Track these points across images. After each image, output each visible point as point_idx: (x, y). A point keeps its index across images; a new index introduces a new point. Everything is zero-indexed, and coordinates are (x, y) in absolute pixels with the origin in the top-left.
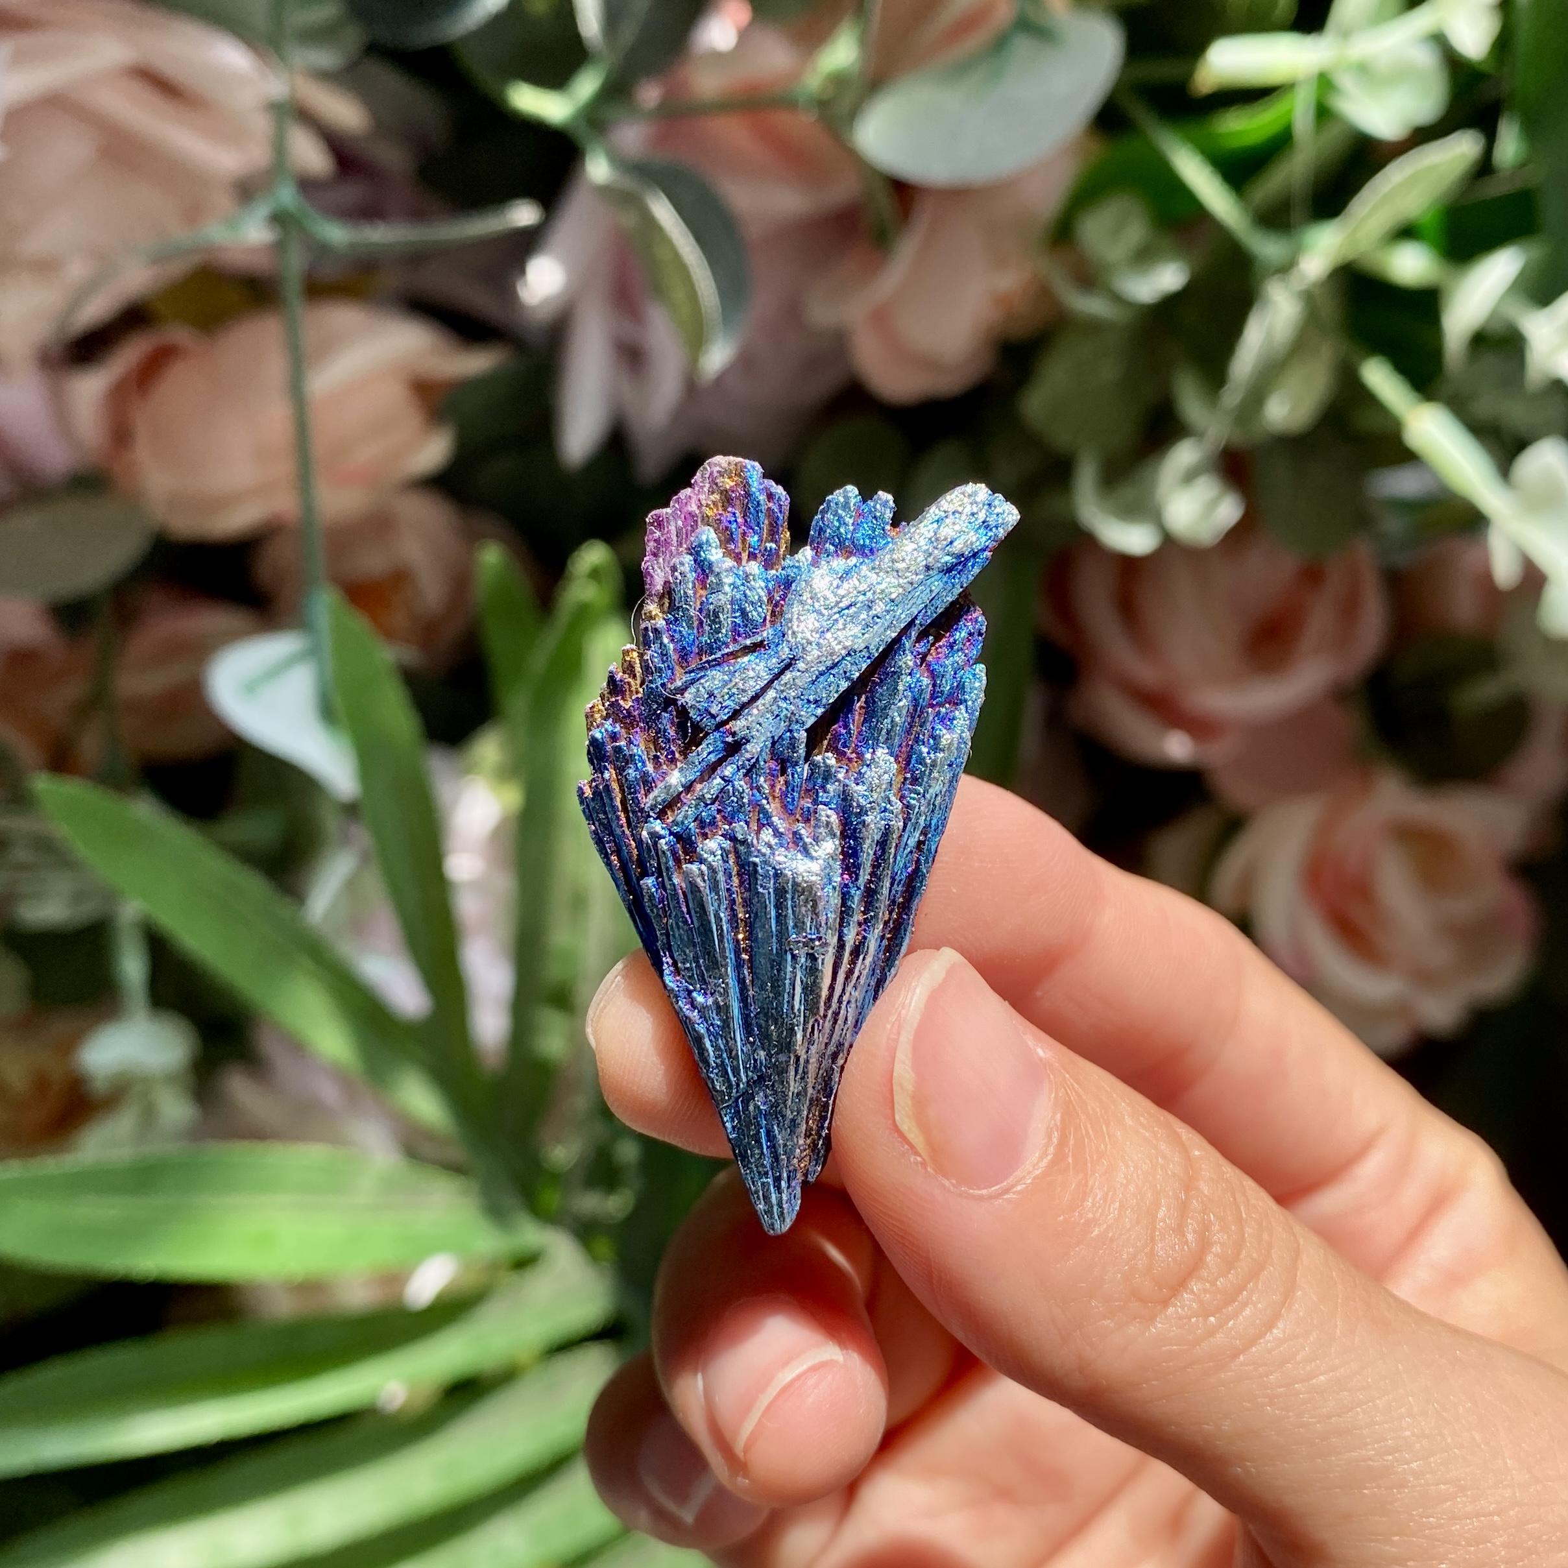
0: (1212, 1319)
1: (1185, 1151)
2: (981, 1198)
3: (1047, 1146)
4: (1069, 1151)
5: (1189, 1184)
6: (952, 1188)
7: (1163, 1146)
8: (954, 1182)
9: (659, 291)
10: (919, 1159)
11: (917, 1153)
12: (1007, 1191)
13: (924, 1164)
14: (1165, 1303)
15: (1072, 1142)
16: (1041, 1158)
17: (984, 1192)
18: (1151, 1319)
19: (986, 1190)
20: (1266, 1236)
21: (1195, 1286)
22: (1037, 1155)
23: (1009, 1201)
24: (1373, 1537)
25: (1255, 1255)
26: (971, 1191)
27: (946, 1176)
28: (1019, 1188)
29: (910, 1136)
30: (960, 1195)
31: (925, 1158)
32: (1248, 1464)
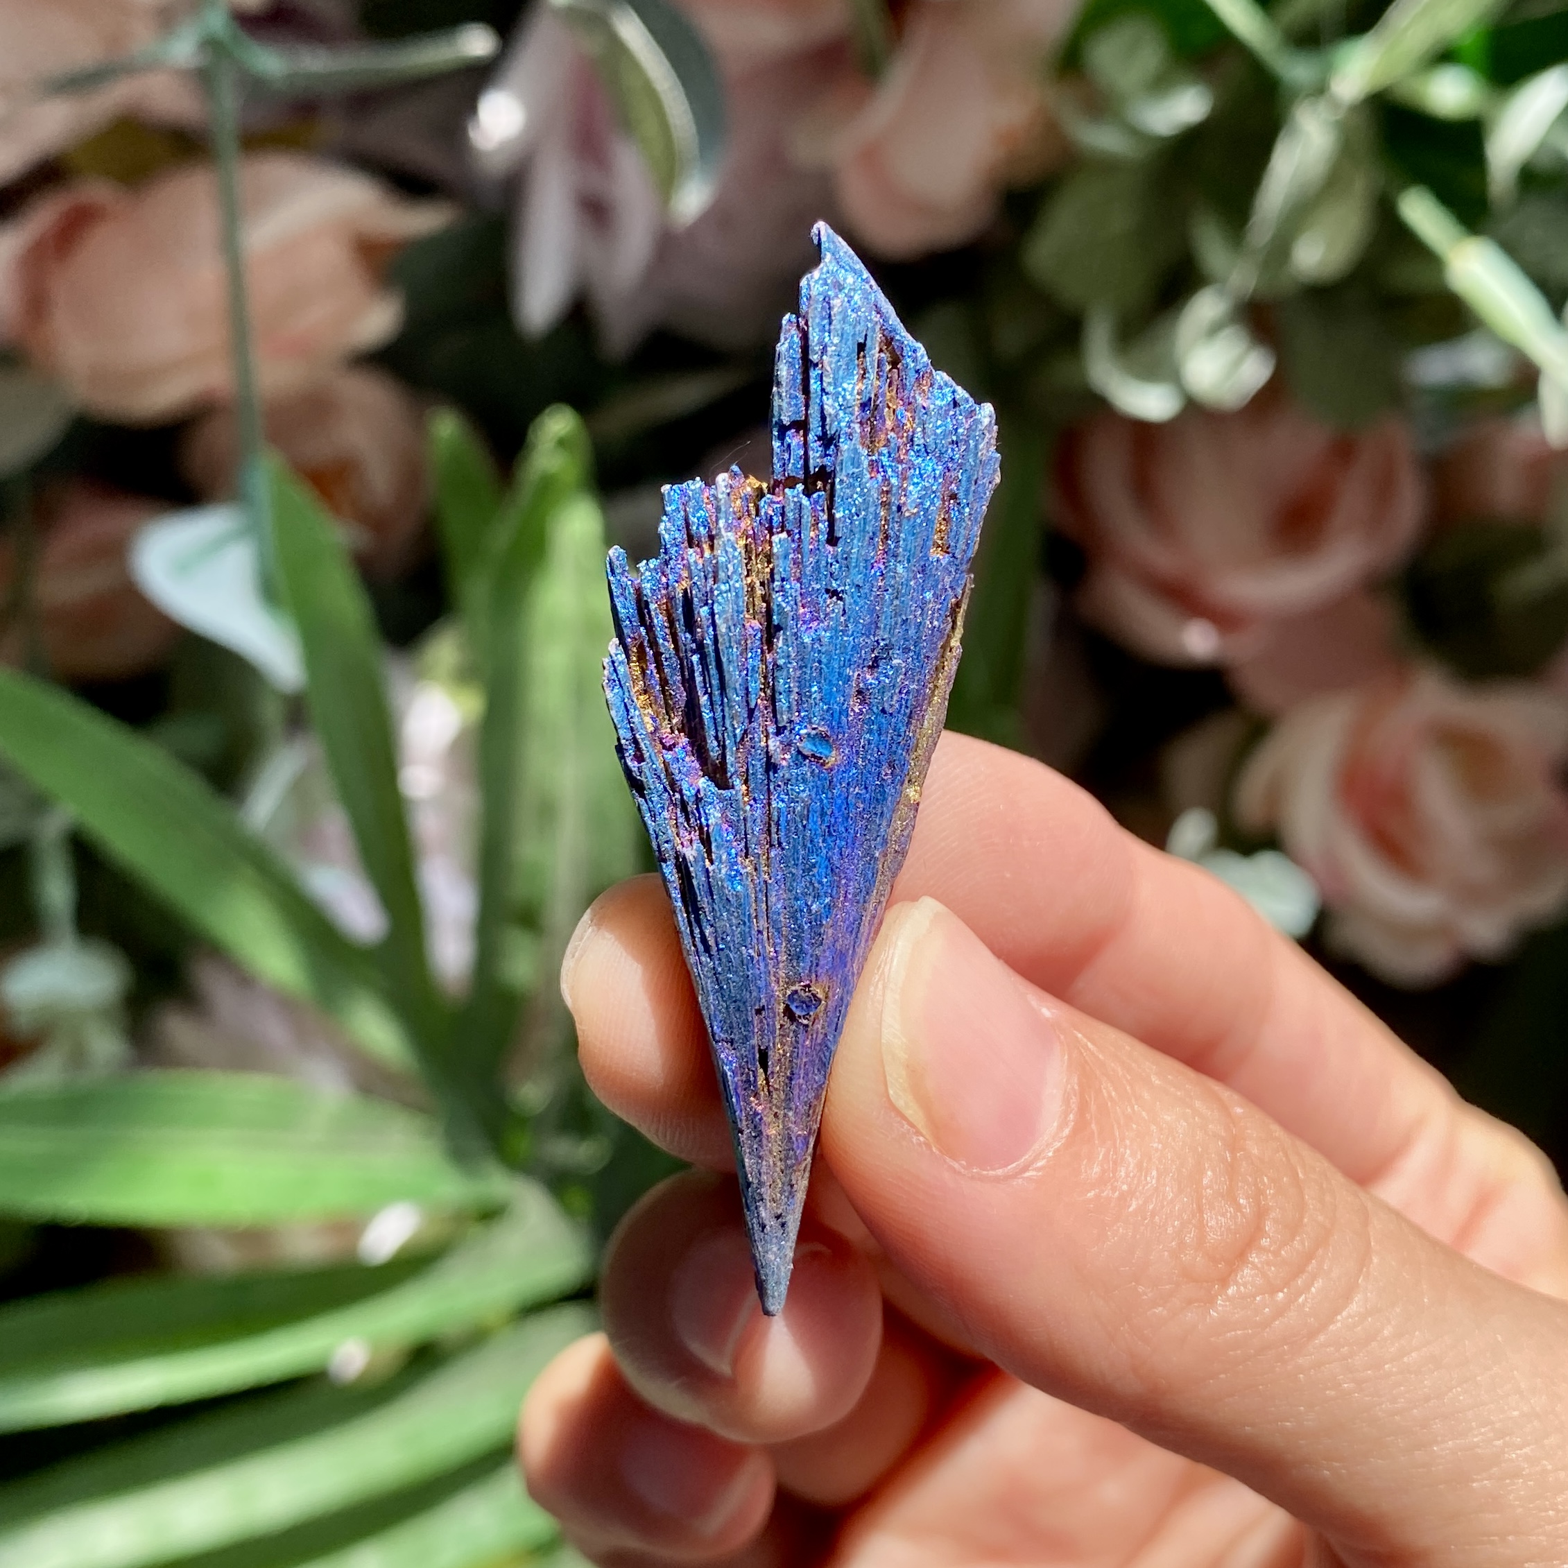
0: (1281, 1295)
1: (1224, 1108)
2: (997, 1180)
3: (1066, 1114)
4: (1091, 1118)
5: (1234, 1144)
6: (962, 1170)
7: (1198, 1104)
8: (964, 1163)
9: (626, 124)
10: (922, 1139)
11: (918, 1133)
12: (1025, 1168)
13: (928, 1145)
14: (1224, 1282)
15: (1093, 1107)
16: (1061, 1128)
17: (1000, 1172)
18: (1211, 1301)
19: (1001, 1170)
20: (1328, 1198)
21: (1254, 1258)
22: (1055, 1124)
23: (1029, 1179)
24: (1485, 1538)
25: (1320, 1218)
26: (985, 1173)
27: (954, 1158)
28: (1040, 1164)
29: (909, 1113)
30: (973, 1178)
31: (928, 1137)
32: (1337, 1464)
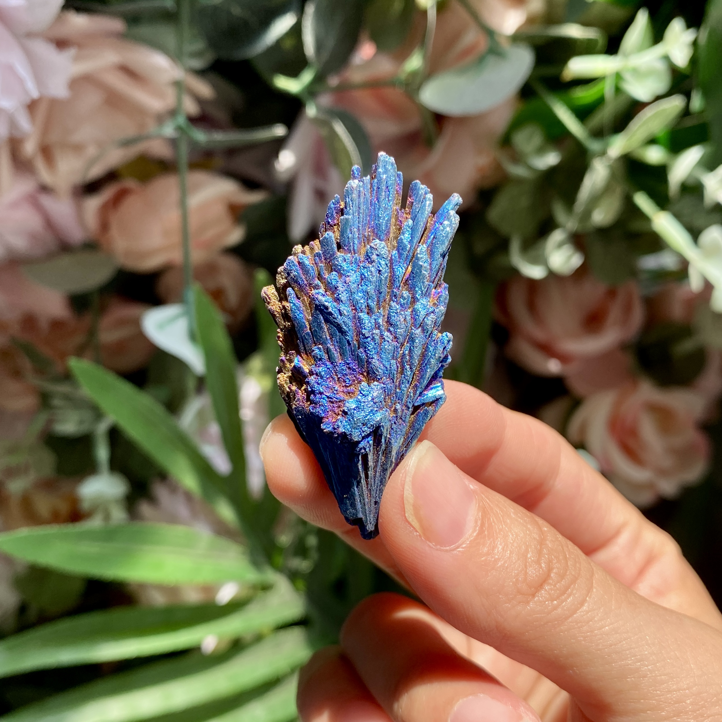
0: (555, 602)
1: (540, 528)
2: (447, 551)
3: (476, 527)
4: (485, 529)
5: (542, 542)
6: (433, 547)
7: (529, 526)
8: (434, 544)
10: (418, 534)
11: (417, 531)
12: (458, 547)
13: (420, 536)
14: (534, 595)
15: (486, 525)
16: (473, 532)
17: (448, 548)
18: (528, 603)
19: (448, 547)
20: (578, 565)
21: (546, 587)
22: (471, 531)
23: (459, 551)
24: (632, 701)
25: (573, 573)
26: (442, 548)
27: (430, 542)
28: (464, 546)
29: (413, 524)
30: (437, 550)
31: (420, 533)
32: (575, 669)
